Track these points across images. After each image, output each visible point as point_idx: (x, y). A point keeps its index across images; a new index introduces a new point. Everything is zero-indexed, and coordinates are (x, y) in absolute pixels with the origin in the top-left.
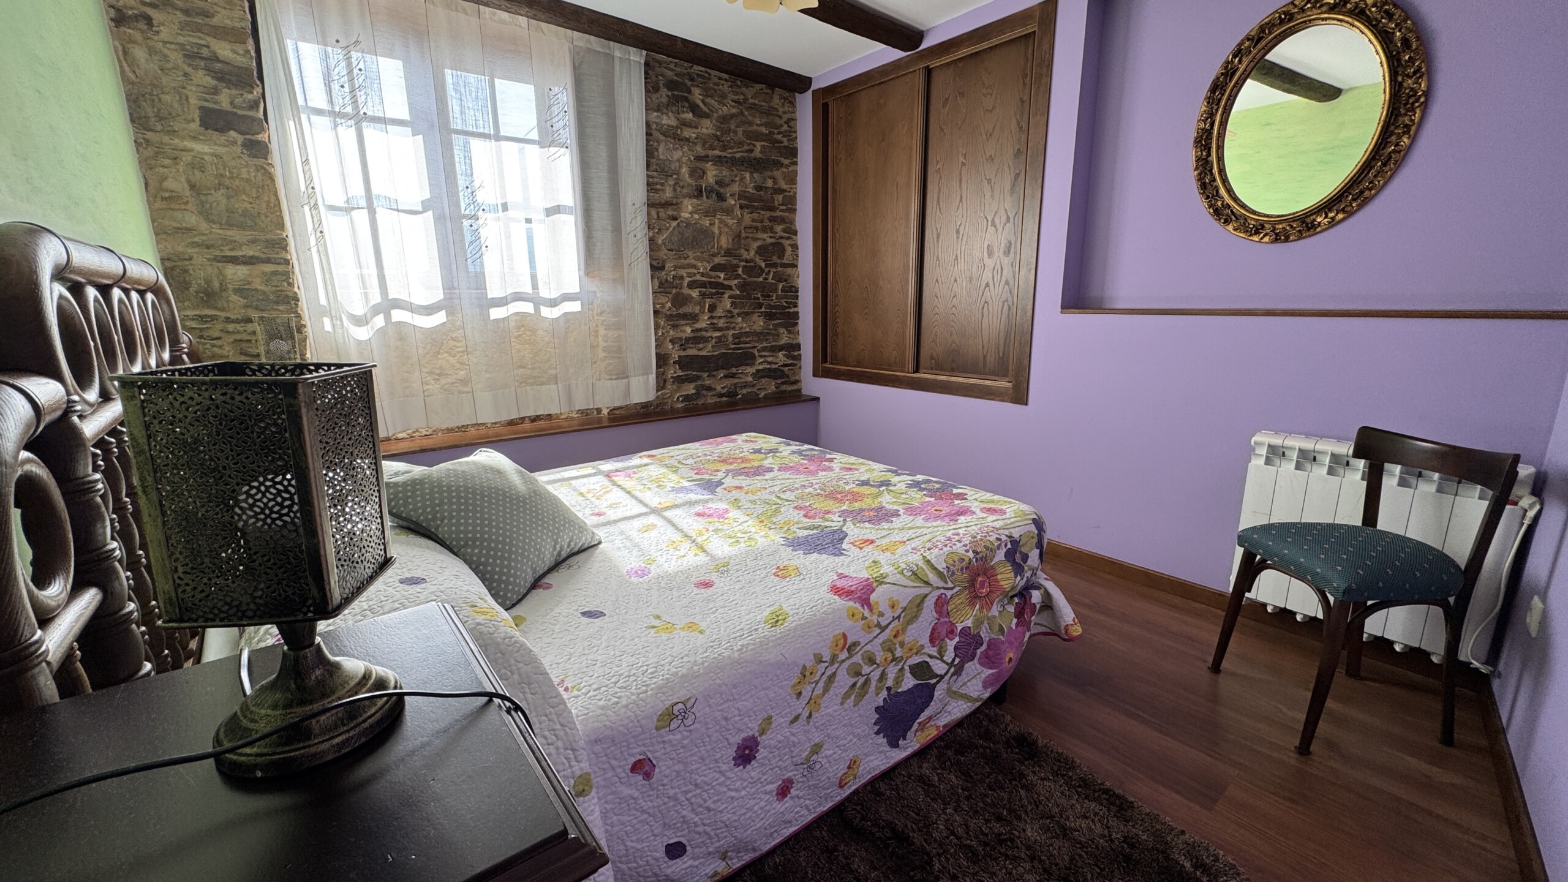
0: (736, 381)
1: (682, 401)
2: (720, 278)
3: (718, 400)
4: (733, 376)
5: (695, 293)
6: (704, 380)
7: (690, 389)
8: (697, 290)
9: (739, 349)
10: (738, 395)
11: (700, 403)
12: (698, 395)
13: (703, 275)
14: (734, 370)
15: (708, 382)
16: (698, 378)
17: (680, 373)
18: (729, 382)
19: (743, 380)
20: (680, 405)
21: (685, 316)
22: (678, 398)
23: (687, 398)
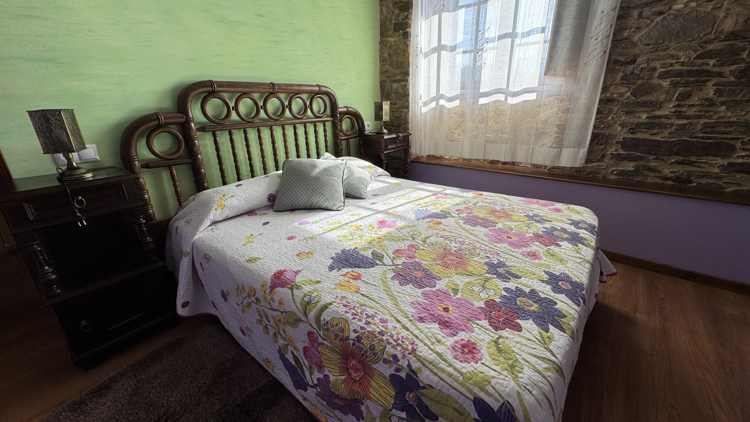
0: (692, 169)
1: (616, 174)
2: (708, 65)
3: (661, 182)
4: (691, 163)
5: (666, 83)
6: (648, 161)
7: (630, 166)
8: (668, 80)
9: (710, 138)
10: (691, 182)
11: (636, 180)
12: (636, 172)
13: (683, 64)
14: (694, 158)
15: (652, 164)
16: (641, 159)
17: (621, 152)
18: (682, 169)
19: (706, 170)
20: (613, 177)
21: (644, 104)
22: (613, 171)
23: (622, 173)
